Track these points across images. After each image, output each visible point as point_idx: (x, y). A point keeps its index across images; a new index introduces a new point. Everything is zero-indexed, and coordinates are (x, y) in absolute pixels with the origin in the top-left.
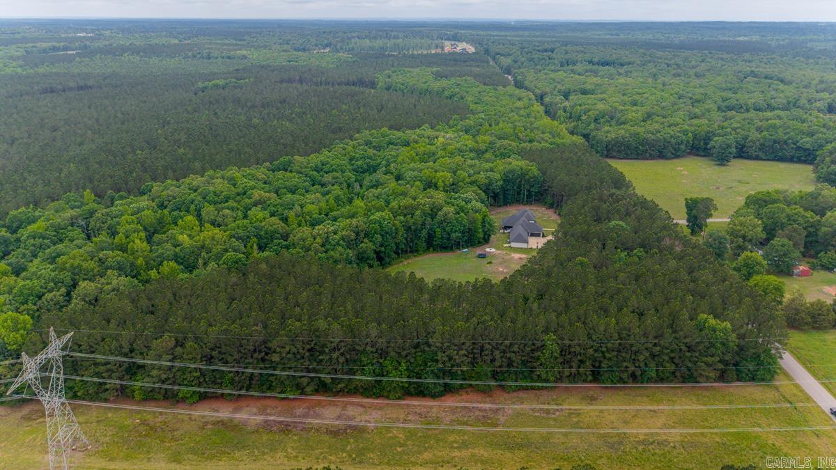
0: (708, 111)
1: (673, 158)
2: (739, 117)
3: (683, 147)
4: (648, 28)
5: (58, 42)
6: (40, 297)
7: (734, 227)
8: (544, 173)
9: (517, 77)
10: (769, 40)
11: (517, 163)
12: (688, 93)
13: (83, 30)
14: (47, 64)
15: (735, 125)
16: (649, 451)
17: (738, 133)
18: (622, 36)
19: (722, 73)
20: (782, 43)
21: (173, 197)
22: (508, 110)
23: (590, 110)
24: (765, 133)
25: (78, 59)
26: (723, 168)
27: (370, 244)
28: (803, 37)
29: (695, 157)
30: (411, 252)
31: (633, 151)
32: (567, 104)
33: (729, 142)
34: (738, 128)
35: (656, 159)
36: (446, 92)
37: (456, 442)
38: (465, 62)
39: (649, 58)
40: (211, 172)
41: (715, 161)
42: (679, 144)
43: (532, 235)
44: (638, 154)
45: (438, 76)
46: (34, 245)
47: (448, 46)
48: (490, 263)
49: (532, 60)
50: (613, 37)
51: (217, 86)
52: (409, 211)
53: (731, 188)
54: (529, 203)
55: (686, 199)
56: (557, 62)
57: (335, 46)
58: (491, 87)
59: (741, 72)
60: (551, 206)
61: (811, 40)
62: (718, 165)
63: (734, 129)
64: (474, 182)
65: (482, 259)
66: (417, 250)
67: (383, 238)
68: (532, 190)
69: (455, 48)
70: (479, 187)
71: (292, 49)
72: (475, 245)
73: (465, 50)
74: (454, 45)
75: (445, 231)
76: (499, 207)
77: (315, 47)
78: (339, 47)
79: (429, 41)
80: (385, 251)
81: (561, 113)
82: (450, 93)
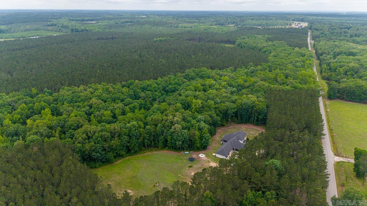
23: (344, 66)
43: (236, 150)
45: (269, 40)
48: (191, 166)
64: (218, 108)
65: (190, 162)
66: (158, 147)
67: (130, 138)
68: (259, 117)
69: (298, 25)
70: (220, 111)
71: (215, 24)
72: (195, 150)
73: (302, 26)
74: (299, 23)
75: (174, 139)
76: (238, 123)
77: (228, 23)
78: (239, 24)
79: (285, 21)
80: (131, 146)
81: (325, 66)
82: (266, 50)
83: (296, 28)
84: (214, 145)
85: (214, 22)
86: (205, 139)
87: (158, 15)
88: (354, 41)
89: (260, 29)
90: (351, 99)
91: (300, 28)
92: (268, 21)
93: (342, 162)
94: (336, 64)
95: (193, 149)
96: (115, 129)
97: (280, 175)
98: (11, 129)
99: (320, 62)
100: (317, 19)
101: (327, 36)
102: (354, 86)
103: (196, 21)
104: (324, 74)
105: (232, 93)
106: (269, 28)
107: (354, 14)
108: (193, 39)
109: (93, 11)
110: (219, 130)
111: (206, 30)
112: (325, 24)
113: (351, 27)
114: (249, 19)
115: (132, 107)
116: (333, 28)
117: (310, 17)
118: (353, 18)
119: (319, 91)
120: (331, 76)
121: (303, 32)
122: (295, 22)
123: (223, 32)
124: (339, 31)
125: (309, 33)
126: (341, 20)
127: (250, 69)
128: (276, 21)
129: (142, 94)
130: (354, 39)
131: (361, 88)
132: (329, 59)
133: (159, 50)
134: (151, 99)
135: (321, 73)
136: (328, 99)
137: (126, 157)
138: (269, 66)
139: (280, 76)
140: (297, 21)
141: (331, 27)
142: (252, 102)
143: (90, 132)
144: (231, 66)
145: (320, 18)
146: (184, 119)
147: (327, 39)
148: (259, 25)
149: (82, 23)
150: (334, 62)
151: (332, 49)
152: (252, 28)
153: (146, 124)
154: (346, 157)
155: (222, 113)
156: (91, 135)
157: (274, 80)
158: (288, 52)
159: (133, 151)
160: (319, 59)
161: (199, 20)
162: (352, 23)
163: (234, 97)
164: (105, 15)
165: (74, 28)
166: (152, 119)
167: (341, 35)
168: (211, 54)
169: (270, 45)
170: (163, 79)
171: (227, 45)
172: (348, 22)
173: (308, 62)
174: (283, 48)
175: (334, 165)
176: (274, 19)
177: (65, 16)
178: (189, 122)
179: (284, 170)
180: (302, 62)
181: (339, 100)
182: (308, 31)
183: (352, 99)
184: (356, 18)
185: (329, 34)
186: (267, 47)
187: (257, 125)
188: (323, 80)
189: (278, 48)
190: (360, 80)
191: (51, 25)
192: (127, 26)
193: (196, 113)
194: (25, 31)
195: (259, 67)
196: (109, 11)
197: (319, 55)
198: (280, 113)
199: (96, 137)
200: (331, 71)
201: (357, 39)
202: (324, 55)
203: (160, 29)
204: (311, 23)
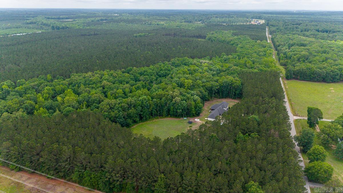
1: (331, 83)
3: (338, 77)
22: (254, 52)
23: (297, 54)
27: (135, 110)
30: (160, 116)
40: (98, 71)
42: (335, 75)
44: (311, 79)
45: (234, 34)
49: (286, 28)
51: (140, 36)
64: (204, 86)
65: (189, 124)
66: (163, 116)
67: (142, 108)
68: (236, 92)
69: (256, 22)
70: (206, 88)
71: (184, 22)
72: (191, 116)
73: (260, 23)
74: (257, 21)
75: (175, 108)
76: (220, 98)
77: (195, 21)
78: (205, 21)
79: (245, 19)
80: (143, 114)
81: (282, 55)
82: (233, 42)
83: (255, 25)
84: (204, 113)
85: (182, 19)
86: (198, 107)
87: (129, 13)
88: (304, 35)
89: (225, 26)
90: (303, 79)
91: (259, 24)
92: (230, 19)
93: (299, 119)
94: (291, 53)
95: (190, 116)
96: (131, 102)
97: (259, 124)
98: (46, 104)
99: (278, 52)
100: (272, 17)
101: (282, 31)
102: (305, 68)
103: (166, 18)
104: (281, 61)
105: (213, 75)
106: (233, 25)
107: (303, 12)
108: (169, 35)
109: (64, 9)
110: (206, 103)
111: (178, 27)
112: (279, 21)
113: (302, 23)
114: (214, 17)
115: (136, 87)
116: (287, 24)
117: (266, 15)
118: (303, 16)
119: (279, 74)
120: (287, 62)
121: (262, 28)
122: (253, 20)
123: (193, 29)
124: (292, 27)
125: (267, 29)
126: (293, 17)
127: (223, 58)
128: (237, 18)
129: (142, 78)
130: (304, 33)
131: (311, 69)
132: (285, 49)
133: (143, 44)
134: (149, 81)
135: (279, 61)
136: (286, 80)
137: (140, 123)
138: (238, 55)
139: (249, 62)
140: (255, 18)
141: (285, 23)
142: (230, 81)
143: (112, 104)
144: (207, 56)
145: (275, 16)
146: (181, 94)
147: (282, 33)
148: (223, 22)
149: (61, 21)
150: (289, 52)
151: (287, 41)
152: (219, 25)
153: (152, 98)
154: (301, 116)
155: (208, 89)
156: (113, 106)
157: (244, 65)
158: (251, 44)
159: (144, 118)
160: (276, 50)
161: (168, 17)
162: (302, 20)
163: (216, 78)
164: (78, 13)
165: (55, 25)
166: (157, 94)
167: (294, 30)
168: (188, 47)
169: (236, 39)
170: (154, 67)
171: (200, 40)
172: (299, 19)
173: (268, 52)
174: (247, 41)
175: (294, 121)
176: (236, 16)
177: (40, 15)
178: (184, 96)
179: (261, 121)
180: (264, 52)
181: (295, 80)
182: (266, 27)
183: (305, 78)
184: (305, 16)
185: (284, 29)
186: (234, 40)
187: (234, 98)
188: (281, 66)
189: (243, 41)
190: (310, 64)
191: (31, 23)
192: (104, 24)
193: (188, 90)
194: (6, 29)
195: (230, 56)
196: (80, 9)
197: (277, 46)
198: (252, 87)
199: (117, 108)
200: (287, 59)
201: (306, 33)
202: (281, 46)
203: (135, 26)
204: (268, 20)
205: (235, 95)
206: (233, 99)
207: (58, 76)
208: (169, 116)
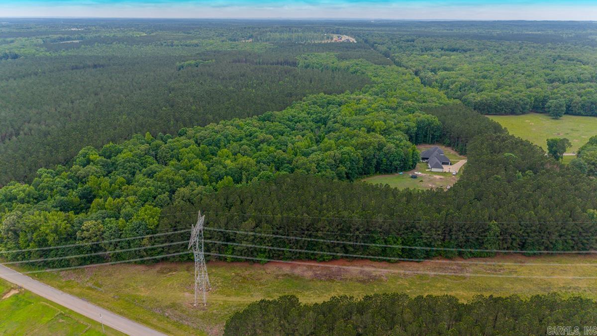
0: (538, 82)
1: (521, 114)
2: (563, 87)
3: (528, 107)
4: (472, 25)
5: (63, 35)
6: (155, 198)
7: (587, 157)
8: (444, 123)
9: (395, 59)
10: (561, 34)
11: (424, 116)
12: (520, 70)
13: (74, 27)
14: (64, 49)
15: (562, 92)
16: (569, 292)
17: (565, 97)
18: (455, 31)
19: (538, 57)
20: (570, 36)
21: (204, 137)
22: (400, 82)
23: (455, 82)
24: (584, 97)
25: (83, 46)
26: (557, 121)
27: (344, 168)
28: (584, 32)
29: (536, 114)
30: (365, 174)
31: (493, 110)
32: (437, 77)
33: (561, 103)
34: (565, 94)
35: (509, 115)
36: (351, 69)
37: (443, 287)
38: (355, 48)
39: (483, 46)
40: (223, 122)
41: (552, 116)
42: (525, 105)
43: (443, 163)
46: (130, 167)
47: (335, 38)
48: (422, 181)
49: (401, 47)
50: (449, 31)
51: (190, 65)
52: (364, 146)
53: (567, 134)
54: (433, 143)
55: (547, 140)
56: (418, 49)
57: (256, 37)
58: (381, 66)
59: (550, 56)
60: (449, 145)
61: (591, 34)
62: (553, 119)
63: (562, 94)
65: (415, 179)
66: (369, 173)
68: (435, 134)
69: (340, 39)
71: (228, 40)
72: (407, 170)
75: (388, 160)
77: (242, 38)
78: (259, 39)
84: (418, 164)
205: (432, 139)
206: (430, 144)
207: (160, 133)
208: (378, 172)
